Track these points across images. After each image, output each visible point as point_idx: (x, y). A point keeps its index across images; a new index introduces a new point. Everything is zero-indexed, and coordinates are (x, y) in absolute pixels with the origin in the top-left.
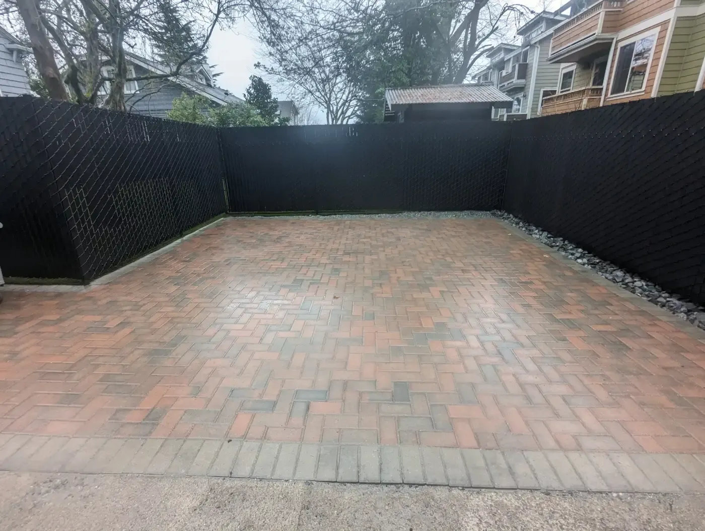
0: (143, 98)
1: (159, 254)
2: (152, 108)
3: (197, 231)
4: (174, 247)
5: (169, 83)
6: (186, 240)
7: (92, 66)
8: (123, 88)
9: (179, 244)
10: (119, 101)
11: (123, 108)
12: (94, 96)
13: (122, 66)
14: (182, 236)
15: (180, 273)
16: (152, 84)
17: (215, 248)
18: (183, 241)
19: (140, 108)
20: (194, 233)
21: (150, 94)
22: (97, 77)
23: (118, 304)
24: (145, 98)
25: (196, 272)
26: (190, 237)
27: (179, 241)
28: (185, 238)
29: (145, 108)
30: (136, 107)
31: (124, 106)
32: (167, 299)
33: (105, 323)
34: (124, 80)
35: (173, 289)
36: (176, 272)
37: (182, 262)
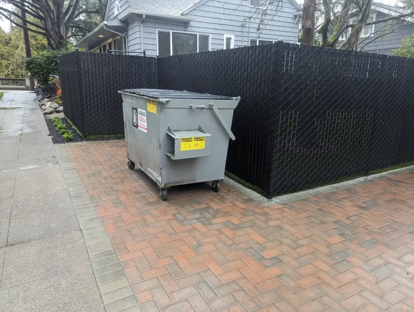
0: (375, 40)
1: (337, 188)
2: (380, 48)
3: (384, 173)
4: (355, 184)
5: (405, 23)
6: (370, 181)
7: (342, 17)
8: (361, 32)
9: (361, 182)
10: (354, 44)
11: (354, 49)
12: (336, 40)
13: (367, 13)
14: (367, 174)
15: (351, 220)
16: (388, 26)
17: (402, 202)
18: (365, 181)
19: (370, 49)
20: (381, 174)
21: (383, 36)
22: (343, 25)
23: (283, 232)
24: (377, 40)
25: (368, 227)
26: (375, 178)
27: (362, 179)
28: (370, 177)
29: (374, 48)
30: (366, 49)
31: (356, 47)
32: (326, 250)
33: (264, 248)
34: (364, 24)
35: (336, 239)
36: (347, 218)
37: (357, 207)
